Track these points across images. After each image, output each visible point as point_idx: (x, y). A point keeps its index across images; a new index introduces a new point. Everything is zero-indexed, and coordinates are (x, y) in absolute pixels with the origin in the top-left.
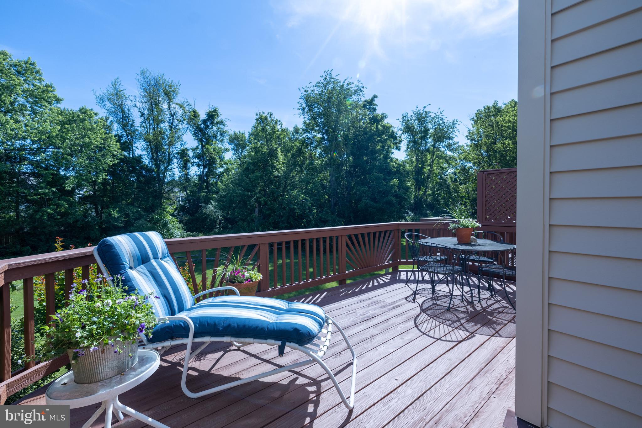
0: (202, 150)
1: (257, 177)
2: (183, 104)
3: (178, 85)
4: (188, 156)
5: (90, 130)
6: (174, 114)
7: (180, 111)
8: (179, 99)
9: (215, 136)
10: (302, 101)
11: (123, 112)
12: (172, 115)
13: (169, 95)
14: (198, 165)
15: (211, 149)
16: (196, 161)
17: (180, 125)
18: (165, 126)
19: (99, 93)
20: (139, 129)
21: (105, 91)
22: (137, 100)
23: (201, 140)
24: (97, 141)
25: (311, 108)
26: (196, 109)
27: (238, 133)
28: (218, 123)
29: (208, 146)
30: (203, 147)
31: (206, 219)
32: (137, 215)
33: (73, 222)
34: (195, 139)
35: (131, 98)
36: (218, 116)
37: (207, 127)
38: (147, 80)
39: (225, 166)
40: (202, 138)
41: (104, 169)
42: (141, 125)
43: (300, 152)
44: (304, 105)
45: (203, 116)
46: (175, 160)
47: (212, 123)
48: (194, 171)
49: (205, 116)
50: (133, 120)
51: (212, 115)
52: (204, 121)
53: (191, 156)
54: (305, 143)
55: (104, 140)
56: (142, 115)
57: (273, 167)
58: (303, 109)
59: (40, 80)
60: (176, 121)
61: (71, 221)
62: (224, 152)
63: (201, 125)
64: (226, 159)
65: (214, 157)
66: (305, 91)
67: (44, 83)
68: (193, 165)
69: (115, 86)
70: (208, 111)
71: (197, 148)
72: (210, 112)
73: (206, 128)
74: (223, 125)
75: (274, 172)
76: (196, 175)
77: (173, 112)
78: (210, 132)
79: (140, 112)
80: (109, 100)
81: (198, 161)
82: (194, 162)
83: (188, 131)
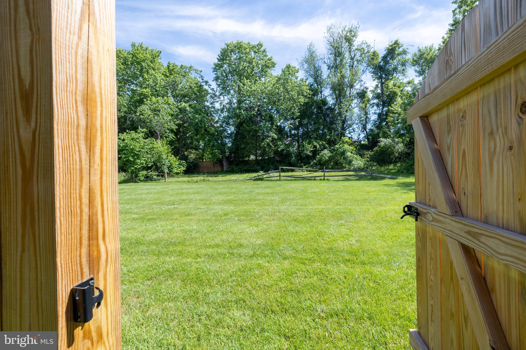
0: (382, 88)
4: (368, 98)
8: (358, 41)
9: (395, 69)
11: (315, 68)
12: (352, 59)
13: (349, 41)
14: (378, 105)
16: (376, 101)
20: (326, 79)
23: (381, 78)
26: (376, 49)
29: (388, 82)
30: (382, 83)
34: (375, 79)
36: (399, 47)
37: (387, 63)
38: (331, 34)
40: (381, 75)
42: (328, 77)
45: (382, 54)
47: (392, 57)
49: (385, 52)
50: (321, 74)
51: (393, 49)
52: (384, 58)
53: (370, 98)
56: (329, 68)
60: (355, 63)
63: (380, 62)
68: (373, 106)
69: (309, 50)
70: (388, 46)
71: (377, 87)
72: (391, 46)
73: (385, 65)
74: (405, 54)
76: (375, 113)
77: (353, 56)
78: (390, 67)
79: (328, 66)
80: (306, 62)
81: (377, 100)
82: (373, 103)
83: (368, 71)
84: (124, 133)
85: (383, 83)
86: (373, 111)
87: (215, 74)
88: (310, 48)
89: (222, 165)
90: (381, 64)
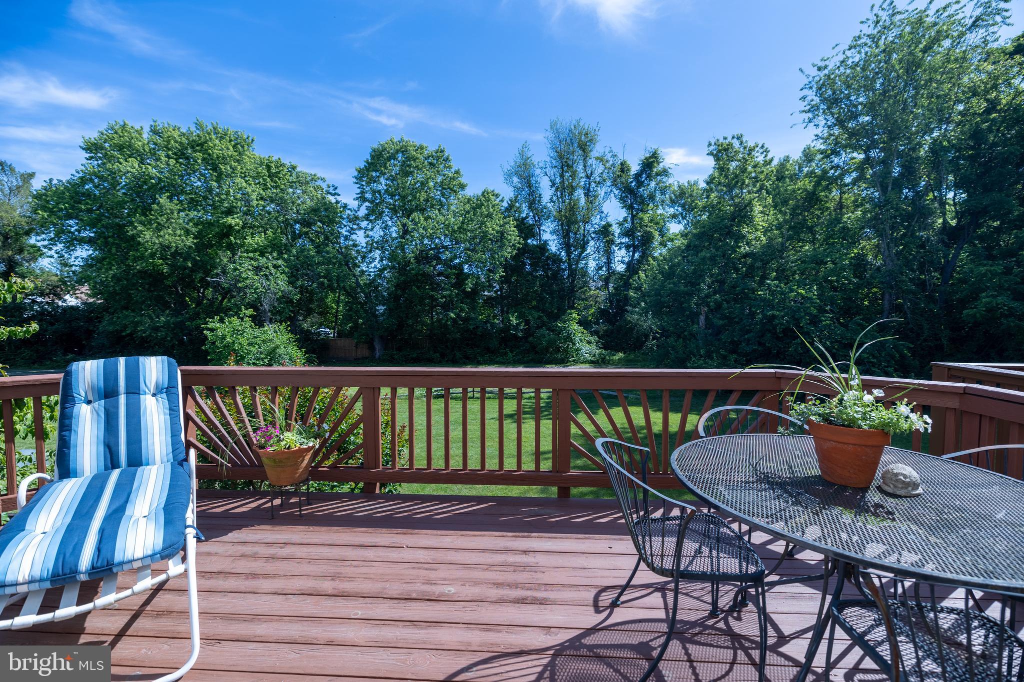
0: (633, 223)
1: (704, 259)
2: (604, 155)
3: (597, 130)
4: (613, 235)
5: (487, 216)
6: (591, 174)
7: (600, 168)
8: (597, 151)
9: (652, 197)
10: (811, 95)
11: (530, 186)
12: (588, 177)
13: (584, 148)
14: (627, 247)
15: (646, 217)
16: (625, 240)
17: (599, 189)
18: (580, 193)
19: (507, 167)
20: (548, 205)
21: (512, 164)
22: (548, 166)
23: (630, 208)
24: (493, 230)
25: (832, 102)
26: (625, 158)
27: (686, 184)
28: (658, 174)
29: (641, 215)
30: (633, 217)
31: (632, 329)
32: (539, 322)
33: (474, 329)
34: (623, 207)
35: (541, 165)
36: (658, 164)
37: (640, 184)
38: (557, 133)
39: (669, 245)
40: (632, 204)
41: (501, 264)
42: (551, 200)
43: (812, 199)
44: (817, 100)
45: (635, 168)
46: (592, 243)
47: (649, 177)
48: (621, 258)
49: (638, 168)
50: (540, 195)
51: (649, 164)
52: (638, 176)
53: (616, 234)
54: (823, 180)
55: (500, 226)
56: (553, 185)
57: (740, 237)
58: (814, 109)
59: (450, 167)
60: (593, 185)
61: (471, 327)
62: (668, 221)
63: (632, 182)
64: (671, 232)
65: (649, 232)
66: (819, 69)
67: (453, 170)
68: (620, 249)
69: (521, 154)
70: (643, 158)
71: (625, 220)
72: (646, 159)
73: (639, 187)
74: (666, 176)
75: (741, 247)
76: (622, 262)
77: (589, 172)
78: (644, 192)
79: (551, 181)
80: (516, 173)
81: (627, 240)
82: (621, 243)
83: (612, 195)
84: (216, 317)
85: (635, 216)
86: (620, 259)
87: (359, 188)
88: (522, 151)
89: (372, 348)
90: (633, 184)
